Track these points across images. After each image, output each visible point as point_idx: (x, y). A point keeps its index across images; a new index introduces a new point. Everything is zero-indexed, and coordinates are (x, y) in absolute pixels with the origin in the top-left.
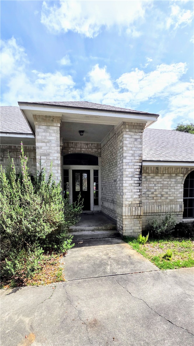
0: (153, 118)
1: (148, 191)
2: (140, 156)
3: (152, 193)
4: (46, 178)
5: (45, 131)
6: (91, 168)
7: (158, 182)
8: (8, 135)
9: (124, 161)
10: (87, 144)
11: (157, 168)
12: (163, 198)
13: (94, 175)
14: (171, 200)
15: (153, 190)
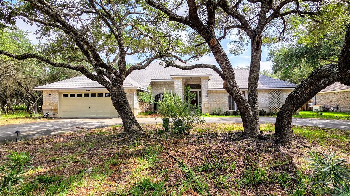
0: (211, 76)
1: (213, 99)
2: (208, 87)
3: (215, 100)
4: (177, 95)
5: (177, 82)
6: (198, 90)
7: (217, 96)
8: (165, 80)
9: (202, 89)
10: (196, 80)
11: (217, 91)
12: (219, 102)
13: (199, 93)
14: (223, 103)
15: (215, 99)
